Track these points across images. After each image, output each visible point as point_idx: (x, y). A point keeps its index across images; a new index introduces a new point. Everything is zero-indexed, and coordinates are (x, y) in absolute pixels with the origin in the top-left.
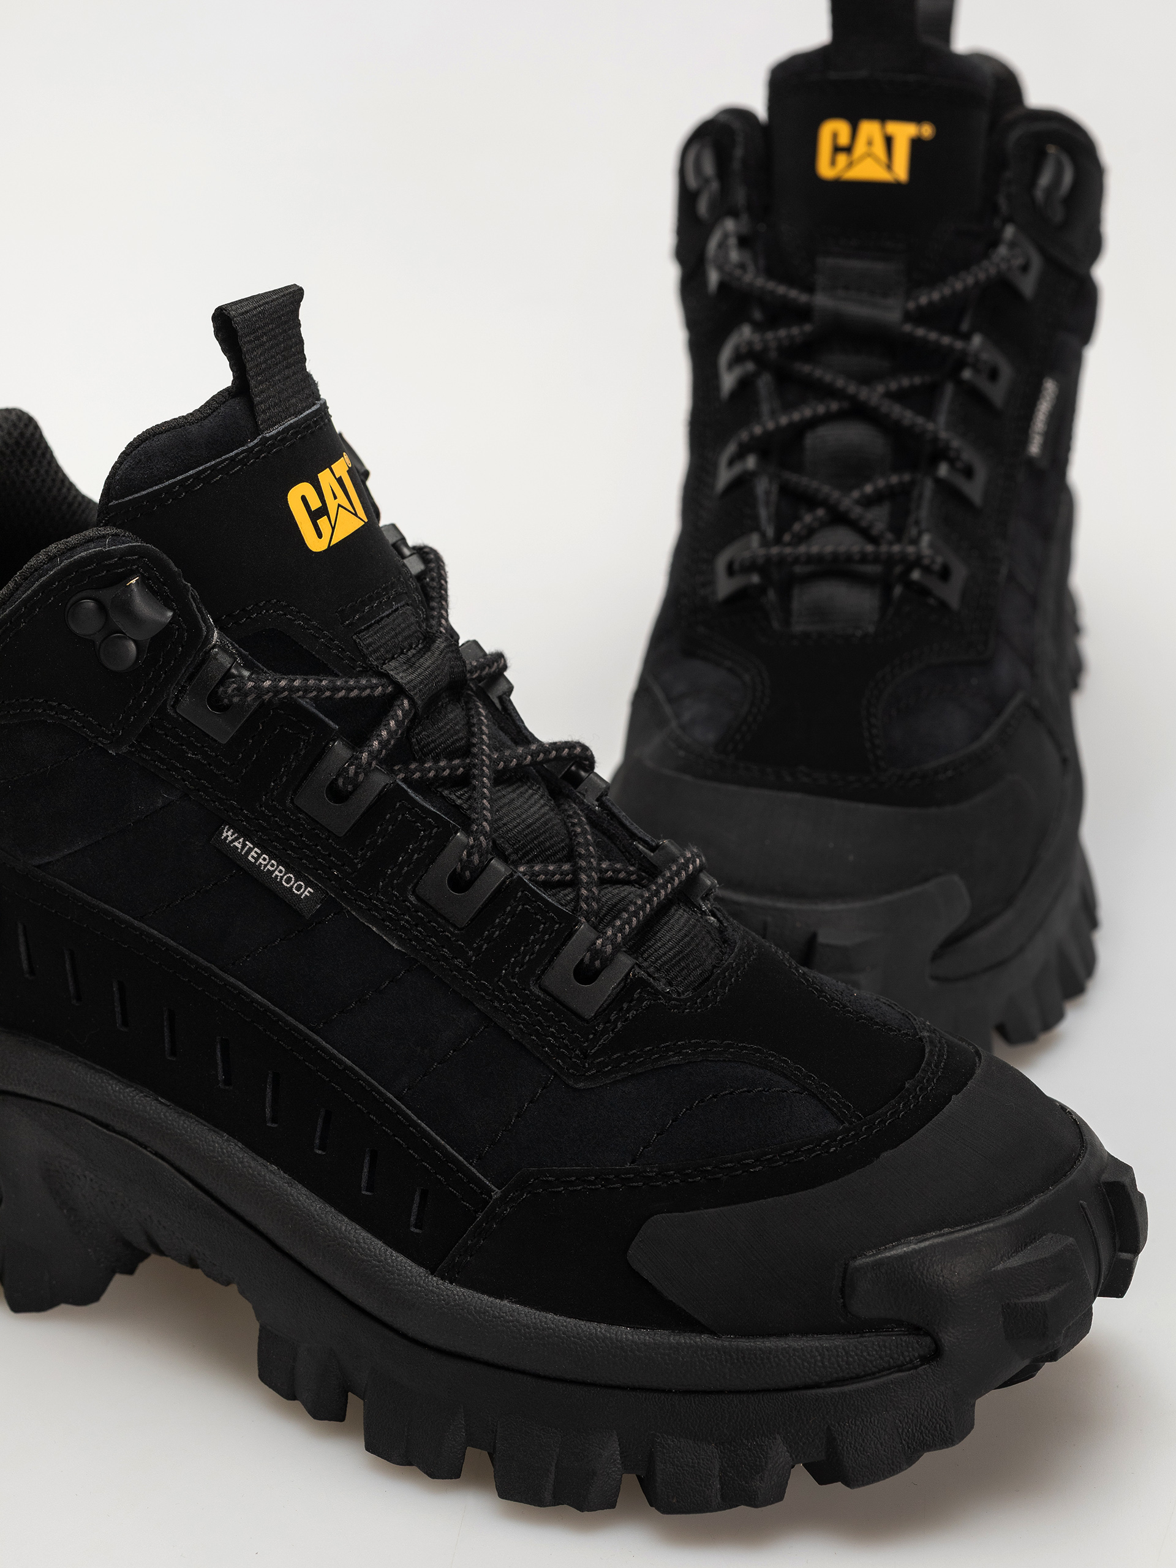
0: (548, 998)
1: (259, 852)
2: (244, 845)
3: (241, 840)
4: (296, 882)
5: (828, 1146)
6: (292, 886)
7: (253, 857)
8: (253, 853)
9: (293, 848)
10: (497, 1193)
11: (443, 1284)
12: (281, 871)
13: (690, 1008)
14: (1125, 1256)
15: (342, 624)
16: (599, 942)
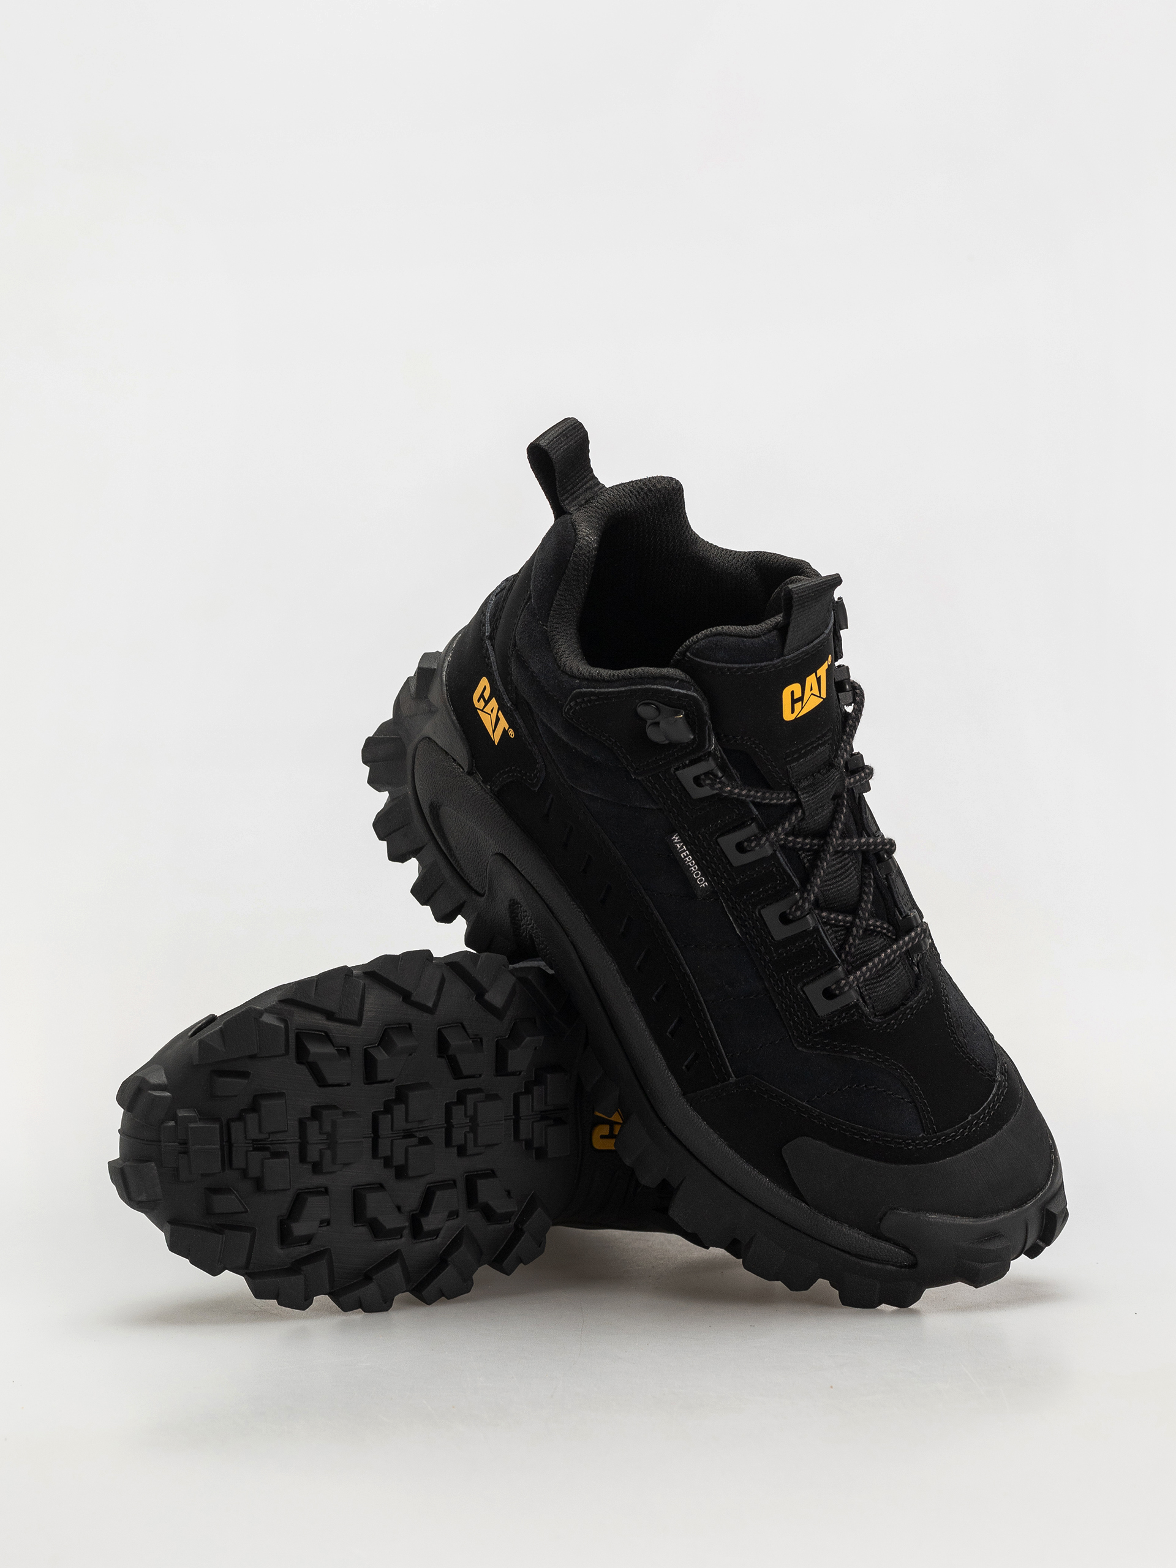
0: (804, 996)
1: (688, 853)
2: (682, 847)
3: (681, 844)
4: (700, 877)
5: (909, 1144)
6: (698, 878)
7: (684, 855)
8: (685, 853)
9: (706, 861)
10: (733, 1079)
11: (686, 1105)
12: (695, 868)
13: (878, 1028)
14: (1041, 1243)
15: (785, 759)
16: (843, 982)
